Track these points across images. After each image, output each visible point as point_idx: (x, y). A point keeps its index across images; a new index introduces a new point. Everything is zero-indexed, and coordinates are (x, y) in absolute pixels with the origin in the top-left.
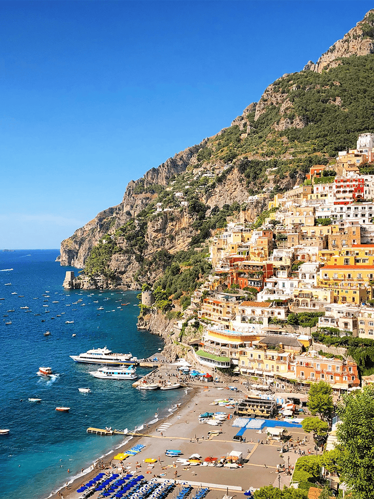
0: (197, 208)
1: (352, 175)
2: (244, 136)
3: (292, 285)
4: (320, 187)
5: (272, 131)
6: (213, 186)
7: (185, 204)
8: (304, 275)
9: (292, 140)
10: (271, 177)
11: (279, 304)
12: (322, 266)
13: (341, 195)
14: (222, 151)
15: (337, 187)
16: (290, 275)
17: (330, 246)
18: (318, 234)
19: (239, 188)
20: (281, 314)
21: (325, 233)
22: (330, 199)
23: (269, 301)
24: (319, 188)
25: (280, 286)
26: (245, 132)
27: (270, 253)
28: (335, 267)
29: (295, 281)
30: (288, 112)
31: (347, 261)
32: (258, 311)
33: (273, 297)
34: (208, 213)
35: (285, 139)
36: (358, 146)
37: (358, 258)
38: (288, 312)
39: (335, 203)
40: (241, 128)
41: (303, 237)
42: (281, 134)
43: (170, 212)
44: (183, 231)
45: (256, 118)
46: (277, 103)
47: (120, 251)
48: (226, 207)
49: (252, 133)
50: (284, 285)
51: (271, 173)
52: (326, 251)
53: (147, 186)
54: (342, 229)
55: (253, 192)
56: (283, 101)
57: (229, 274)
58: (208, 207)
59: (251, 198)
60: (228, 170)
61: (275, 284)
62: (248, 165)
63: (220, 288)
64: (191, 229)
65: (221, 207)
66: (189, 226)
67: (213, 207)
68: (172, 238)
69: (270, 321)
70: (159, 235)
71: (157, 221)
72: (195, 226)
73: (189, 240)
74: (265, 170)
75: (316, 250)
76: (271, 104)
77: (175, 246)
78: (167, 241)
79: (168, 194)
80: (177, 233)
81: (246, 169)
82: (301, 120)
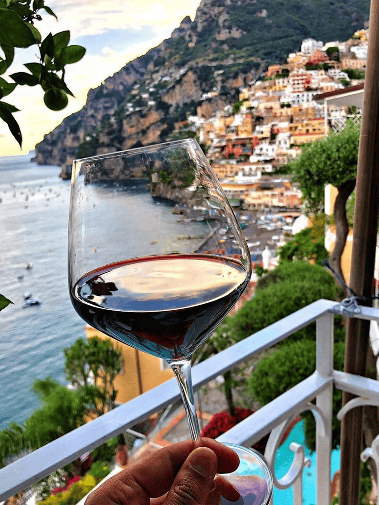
0: (162, 106)
1: (302, 71)
2: (191, 45)
3: (273, 150)
4: (281, 80)
5: (215, 40)
6: (174, 87)
7: (152, 103)
8: (280, 142)
9: (231, 47)
10: (219, 79)
11: (266, 162)
12: (291, 135)
13: (296, 86)
14: (175, 59)
15: (293, 80)
16: (271, 143)
17: (294, 121)
18: (284, 114)
19: (194, 88)
20: (269, 168)
21: (290, 113)
22: (289, 89)
23: (259, 161)
24: (280, 82)
25: (264, 151)
26: (191, 41)
27: (254, 129)
28: (300, 134)
29: (275, 146)
30: (226, 24)
31: (307, 131)
32: (254, 167)
33: (262, 158)
34: (172, 110)
35: (225, 47)
36: (303, 49)
37: (314, 128)
38: (274, 167)
39: (293, 92)
40: (187, 38)
41: (275, 116)
42: (222, 43)
43: (140, 111)
44: (153, 126)
45: (199, 29)
46: (215, 16)
47: (103, 145)
48: (185, 104)
49: (198, 42)
50: (267, 150)
51: (218, 75)
52: (292, 125)
53: (105, 92)
54: (300, 110)
55: (205, 91)
56: (220, 13)
57: (225, 146)
58: (171, 106)
59: (205, 96)
60: (185, 75)
61: (261, 149)
62: (200, 69)
63: (220, 157)
64: (159, 124)
65: (181, 105)
66: (158, 122)
67: (174, 105)
68: (144, 132)
69: (263, 174)
70: (134, 130)
71: (131, 119)
72: (162, 121)
73: (158, 133)
74: (213, 73)
75: (285, 125)
76: (211, 17)
77: (147, 138)
78: (140, 135)
79: (134, 96)
80: (148, 128)
81: (199, 73)
82: (237, 30)
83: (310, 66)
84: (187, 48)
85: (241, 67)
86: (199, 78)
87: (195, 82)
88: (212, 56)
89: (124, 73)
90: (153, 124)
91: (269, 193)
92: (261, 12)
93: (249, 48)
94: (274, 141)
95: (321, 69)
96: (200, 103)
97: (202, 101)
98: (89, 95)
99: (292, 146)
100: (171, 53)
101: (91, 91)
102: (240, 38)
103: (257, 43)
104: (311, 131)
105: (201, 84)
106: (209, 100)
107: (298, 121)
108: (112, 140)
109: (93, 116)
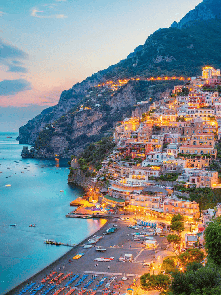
0: (106, 108)
1: (199, 91)
2: (135, 65)
3: (162, 157)
5: (152, 63)
6: (116, 95)
7: (98, 105)
8: (170, 151)
9: (163, 69)
10: (151, 91)
12: (180, 145)
13: (192, 103)
14: (121, 74)
15: (190, 98)
16: (162, 151)
17: (185, 133)
18: (178, 126)
19: (131, 97)
20: (156, 174)
21: (183, 126)
22: (186, 106)
23: (149, 166)
24: (180, 98)
25: (155, 157)
26: (135, 63)
27: (151, 137)
29: (164, 154)
30: (161, 52)
31: (195, 143)
32: (143, 172)
33: (151, 164)
34: (112, 111)
35: (159, 68)
36: (203, 74)
37: (201, 141)
38: (160, 173)
39: (189, 108)
40: (133, 60)
41: (170, 128)
42: (157, 65)
43: (88, 111)
44: (96, 123)
45: (142, 55)
46: (155, 46)
47: (57, 134)
48: (123, 108)
49: (139, 64)
50: (158, 157)
51: (151, 88)
52: (183, 137)
53: (74, 93)
54: (192, 124)
55: (139, 100)
56: (158, 45)
57: (125, 149)
58: (112, 108)
59: (139, 103)
60: (125, 86)
61: (153, 156)
62: (137, 83)
63: (120, 158)
64: (101, 121)
65: (120, 108)
66: (100, 119)
67: (115, 108)
68: (89, 127)
69: (149, 178)
70: (81, 125)
71: (80, 116)
72: (104, 119)
73: (100, 128)
74: (147, 86)
75: (177, 136)
76: (151, 46)
77: (91, 132)
78: (86, 128)
79: (87, 99)
80: (93, 124)
81: (136, 86)
82: (169, 57)
83: (207, 88)
84: (131, 67)
85: (168, 84)
86: (136, 89)
87: (132, 92)
88: (147, 74)
89: (89, 81)
90: (97, 121)
91: (151, 198)
92: (189, 46)
93: (177, 70)
94: (165, 149)
95: (216, 91)
96: (134, 109)
97: (136, 107)
98: (62, 95)
99: (180, 155)
100: (119, 69)
101: (64, 93)
102: (171, 62)
103: (184, 67)
104: (198, 143)
105: (137, 94)
106: (141, 107)
107: (188, 133)
108: (64, 131)
109: (62, 111)
